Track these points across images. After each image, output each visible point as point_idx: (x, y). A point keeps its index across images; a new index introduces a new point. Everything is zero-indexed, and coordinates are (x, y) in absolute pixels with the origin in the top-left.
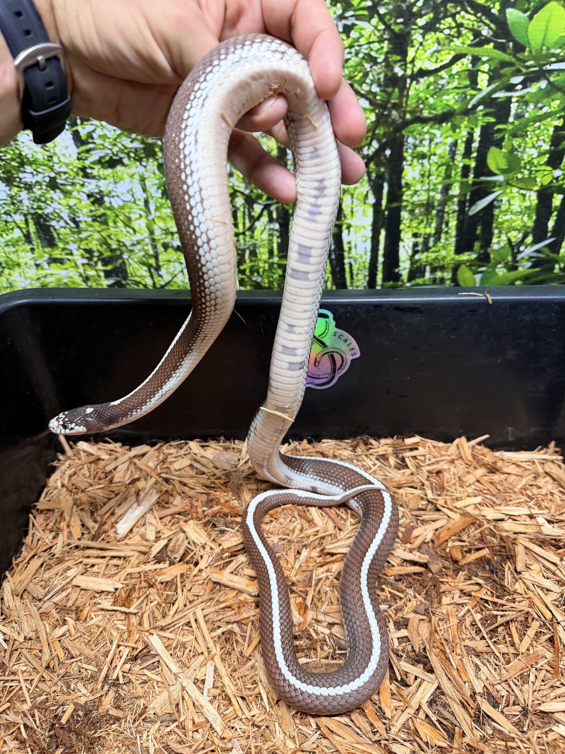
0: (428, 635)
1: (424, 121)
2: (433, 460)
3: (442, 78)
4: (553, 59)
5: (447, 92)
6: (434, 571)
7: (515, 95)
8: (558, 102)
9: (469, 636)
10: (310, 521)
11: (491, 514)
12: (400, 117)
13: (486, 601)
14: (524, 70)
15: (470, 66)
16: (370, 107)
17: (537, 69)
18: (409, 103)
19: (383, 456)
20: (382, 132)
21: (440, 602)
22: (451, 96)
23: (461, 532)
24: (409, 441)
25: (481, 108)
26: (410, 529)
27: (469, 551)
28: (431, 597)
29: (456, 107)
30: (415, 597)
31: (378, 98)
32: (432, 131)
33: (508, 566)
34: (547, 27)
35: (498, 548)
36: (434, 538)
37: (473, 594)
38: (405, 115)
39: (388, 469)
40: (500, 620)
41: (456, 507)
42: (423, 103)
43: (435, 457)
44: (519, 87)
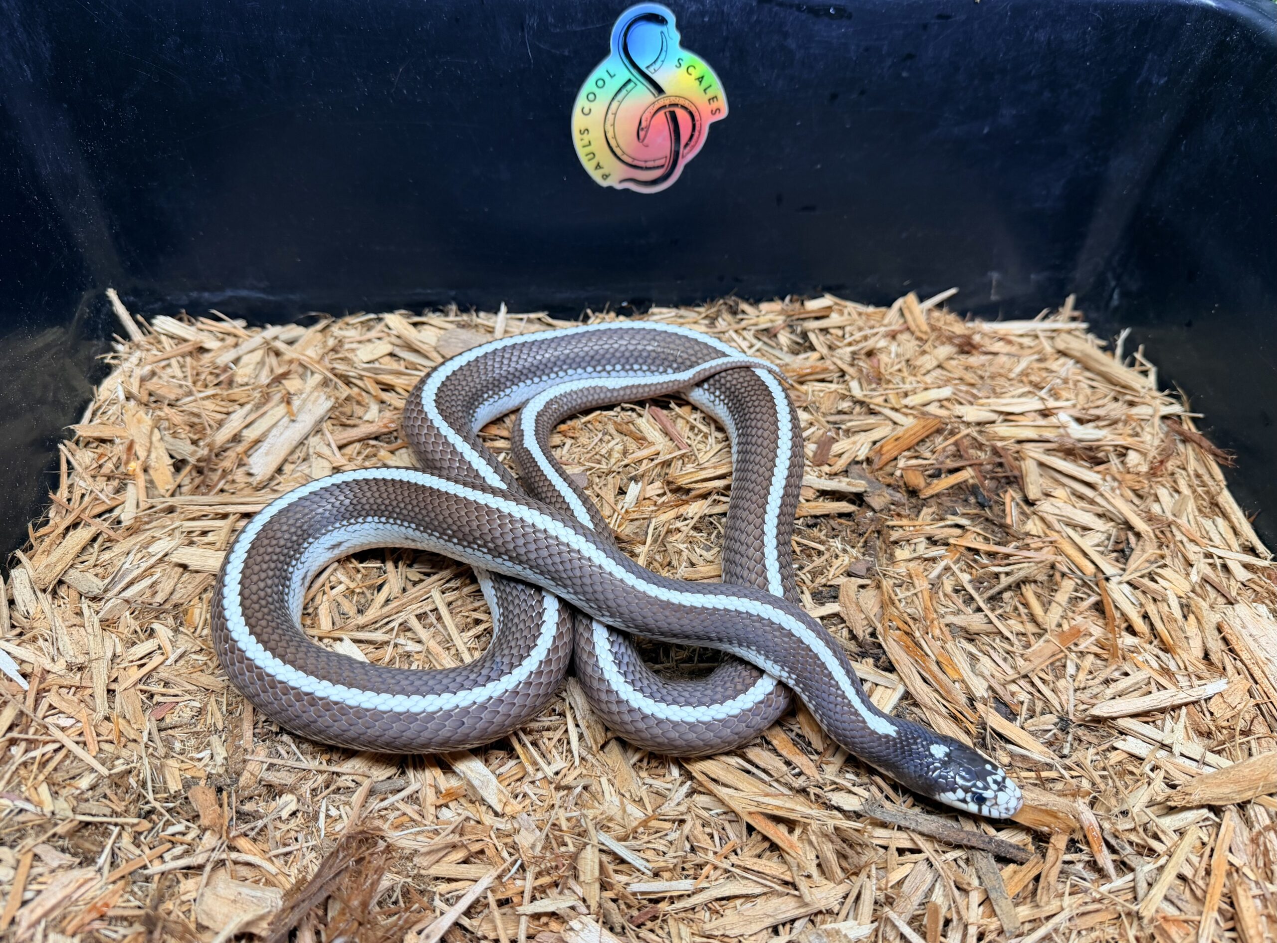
0: (876, 609)
2: (858, 336)
6: (877, 508)
9: (953, 608)
10: (641, 439)
11: (971, 413)
13: (976, 552)
19: (766, 330)
21: (892, 558)
23: (918, 444)
24: (813, 305)
26: (825, 444)
27: (937, 475)
28: (875, 550)
30: (845, 551)
33: (1011, 497)
35: (989, 467)
36: (872, 455)
37: (951, 541)
39: (777, 353)
40: (1005, 581)
41: (906, 407)
43: (860, 329)
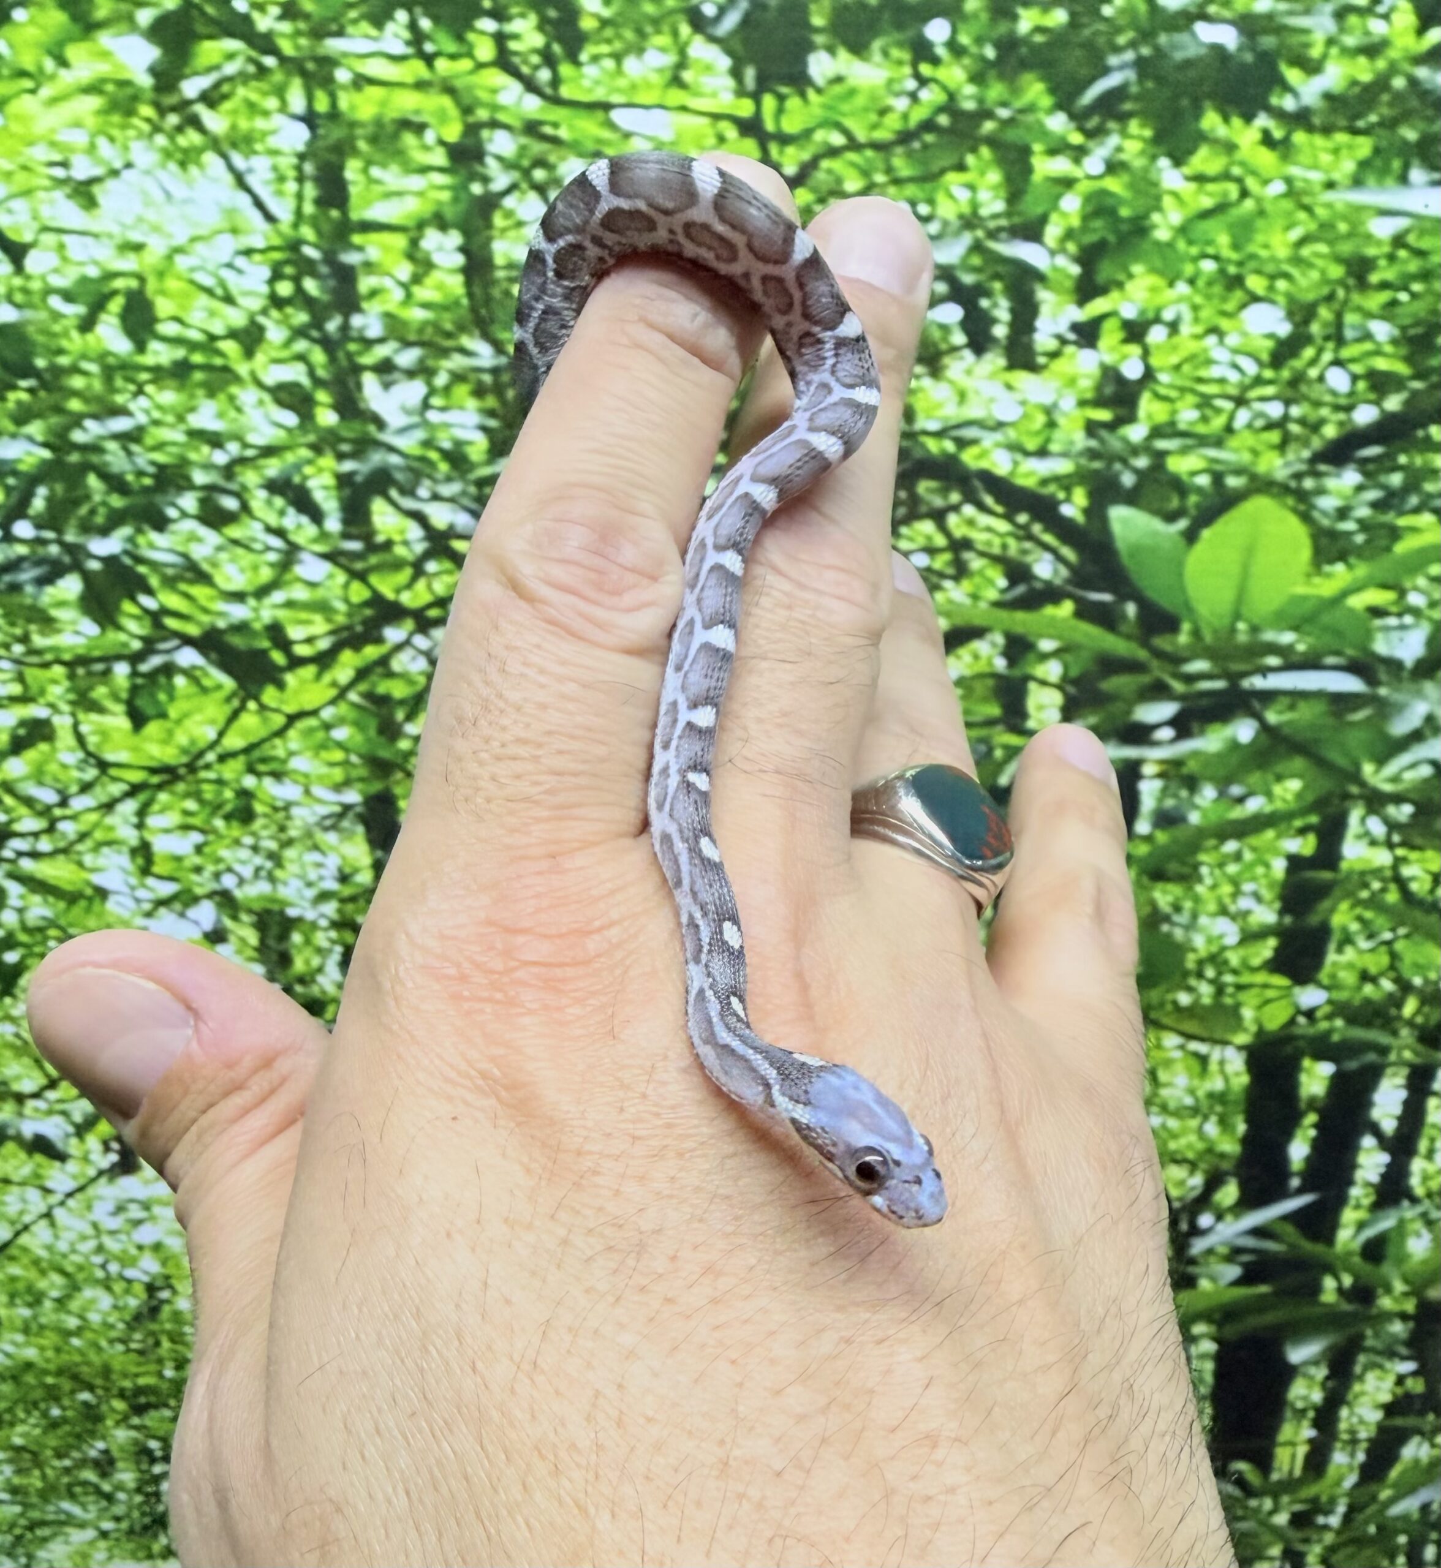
4: (1274, 661)
7: (1152, 758)
8: (1295, 785)
14: (1179, 687)
15: (1001, 664)
17: (1219, 685)
34: (1246, 565)
44: (1166, 734)
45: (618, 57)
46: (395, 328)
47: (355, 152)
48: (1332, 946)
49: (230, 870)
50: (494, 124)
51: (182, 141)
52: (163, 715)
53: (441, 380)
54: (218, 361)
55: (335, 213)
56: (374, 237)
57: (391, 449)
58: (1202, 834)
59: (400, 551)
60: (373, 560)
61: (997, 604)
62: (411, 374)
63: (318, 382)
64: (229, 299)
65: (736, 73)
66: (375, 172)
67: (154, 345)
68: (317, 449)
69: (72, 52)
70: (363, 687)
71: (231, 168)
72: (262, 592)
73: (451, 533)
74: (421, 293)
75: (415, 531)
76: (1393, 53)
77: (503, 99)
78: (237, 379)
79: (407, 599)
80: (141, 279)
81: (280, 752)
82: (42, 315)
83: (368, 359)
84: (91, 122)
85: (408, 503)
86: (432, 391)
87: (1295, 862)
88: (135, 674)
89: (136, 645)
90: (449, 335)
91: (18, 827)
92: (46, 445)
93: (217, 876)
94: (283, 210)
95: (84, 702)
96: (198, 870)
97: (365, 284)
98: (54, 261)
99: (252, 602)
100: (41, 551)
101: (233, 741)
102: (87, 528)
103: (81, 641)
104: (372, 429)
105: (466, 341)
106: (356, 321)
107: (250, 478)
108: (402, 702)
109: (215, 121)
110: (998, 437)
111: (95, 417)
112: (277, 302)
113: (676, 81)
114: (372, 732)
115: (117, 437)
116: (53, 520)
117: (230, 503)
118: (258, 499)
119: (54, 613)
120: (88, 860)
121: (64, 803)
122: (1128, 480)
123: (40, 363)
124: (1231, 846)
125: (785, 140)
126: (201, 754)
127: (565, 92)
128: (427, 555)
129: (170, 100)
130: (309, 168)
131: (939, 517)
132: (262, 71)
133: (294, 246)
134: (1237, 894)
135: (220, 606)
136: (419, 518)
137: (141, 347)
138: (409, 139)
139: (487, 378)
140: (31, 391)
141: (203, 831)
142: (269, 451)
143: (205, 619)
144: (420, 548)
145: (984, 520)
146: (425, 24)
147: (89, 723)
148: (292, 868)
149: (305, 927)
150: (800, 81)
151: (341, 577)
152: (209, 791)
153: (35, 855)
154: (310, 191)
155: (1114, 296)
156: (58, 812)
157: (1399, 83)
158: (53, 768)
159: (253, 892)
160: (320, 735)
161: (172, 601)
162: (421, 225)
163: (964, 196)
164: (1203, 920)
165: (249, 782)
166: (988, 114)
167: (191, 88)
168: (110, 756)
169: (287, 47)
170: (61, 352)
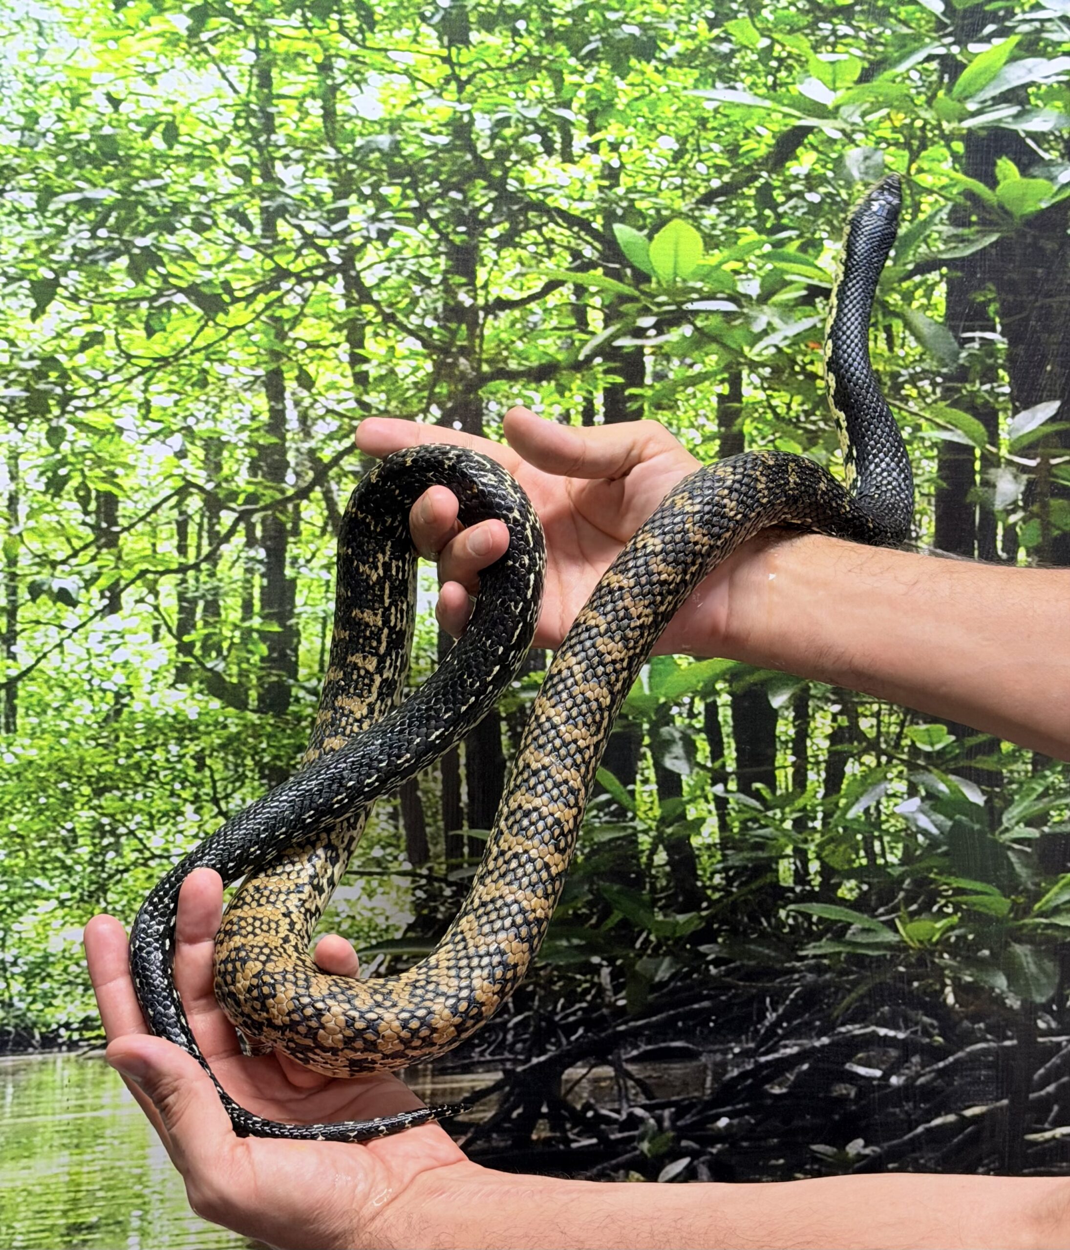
1: (512, 376)
3: (533, 313)
4: (695, 296)
5: (543, 335)
7: (649, 344)
8: (714, 358)
12: (473, 368)
14: (655, 309)
15: (573, 299)
16: (425, 351)
17: (673, 308)
18: (485, 347)
20: (445, 391)
22: (550, 341)
25: (598, 360)
29: (560, 357)
31: (436, 336)
32: (525, 392)
34: (676, 251)
38: (480, 366)
42: (507, 348)
44: (652, 332)
45: (390, 31)
46: (291, 141)
47: (276, 65)
48: (746, 444)
49: (192, 415)
50: (337, 56)
51: (198, 58)
52: (164, 330)
53: (311, 164)
54: (207, 154)
55: (266, 91)
56: (282, 101)
57: (287, 196)
58: (676, 383)
59: (289, 244)
60: (276, 248)
61: (568, 269)
62: (297, 161)
63: (254, 164)
64: (214, 126)
65: (440, 38)
66: (285, 74)
67: (177, 146)
68: (252, 195)
69: (152, 20)
70: (268, 313)
71: (220, 70)
72: (221, 265)
73: (315, 235)
74: (303, 126)
75: (297, 234)
76: (701, 38)
77: (341, 46)
78: (216, 162)
79: (293, 268)
80: (174, 117)
81: (224, 349)
82: (126, 131)
83: (278, 154)
84: (158, 49)
85: (294, 221)
86: (307, 169)
87: (720, 396)
88: (151, 307)
89: (153, 292)
90: (315, 144)
91: (77, 393)
92: (118, 192)
93: (185, 418)
94: (243, 88)
95: (123, 323)
96: (175, 415)
97: (278, 121)
98: (134, 107)
99: (214, 270)
100: (110, 243)
101: (199, 343)
102: (135, 233)
103: (125, 290)
104: (278, 186)
105: (323, 147)
106: (273, 137)
107: (218, 209)
108: (288, 321)
109: (214, 50)
110: (561, 192)
111: (145, 179)
112: (237, 128)
113: (415, 41)
114: (272, 337)
115: (154, 188)
116: (118, 229)
117: (207, 221)
118: (221, 219)
119: (112, 275)
120: (115, 412)
121: (105, 379)
122: (619, 212)
123: (121, 153)
124: (690, 390)
125: (461, 66)
126: (182, 350)
127: (368, 44)
128: (303, 246)
129: (196, 41)
130: (255, 71)
131: (539, 228)
132: (237, 31)
133: (247, 104)
134: (697, 415)
135: (198, 272)
136: (300, 228)
137: (171, 147)
138: (300, 61)
139: (333, 164)
140: (115, 166)
141: (179, 393)
142: (228, 196)
143: (191, 279)
144: (299, 242)
145: (559, 230)
146: (309, 15)
147: (124, 333)
148: (226, 413)
149: (230, 447)
150: (467, 42)
151: (260, 257)
152: (184, 371)
153: (85, 409)
154: (255, 81)
155: (604, 131)
156: (101, 384)
157: (705, 49)
158: (101, 359)
159: (203, 428)
160: (246, 338)
161: (173, 269)
162: (304, 97)
163: (537, 90)
164: (683, 430)
165: (206, 365)
166: (544, 58)
167: (204, 36)
168: (133, 353)
169: (249, 22)
170: (132, 148)
